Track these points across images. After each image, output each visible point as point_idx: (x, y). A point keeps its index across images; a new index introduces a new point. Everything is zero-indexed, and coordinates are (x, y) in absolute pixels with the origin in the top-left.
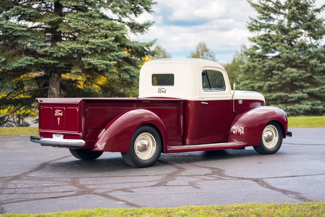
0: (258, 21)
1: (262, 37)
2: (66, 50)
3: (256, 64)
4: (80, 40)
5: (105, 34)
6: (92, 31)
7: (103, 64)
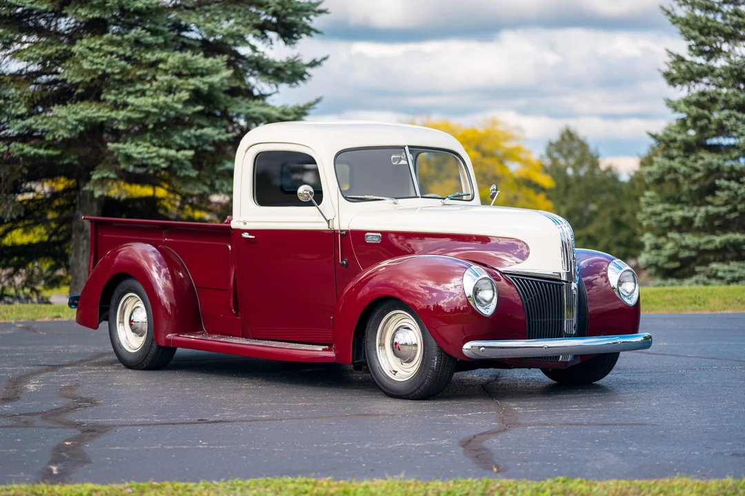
0: (688, 58)
1: (694, 98)
2: (72, 125)
3: (675, 164)
4: (109, 100)
5: (165, 84)
6: (141, 79)
7: (159, 157)
